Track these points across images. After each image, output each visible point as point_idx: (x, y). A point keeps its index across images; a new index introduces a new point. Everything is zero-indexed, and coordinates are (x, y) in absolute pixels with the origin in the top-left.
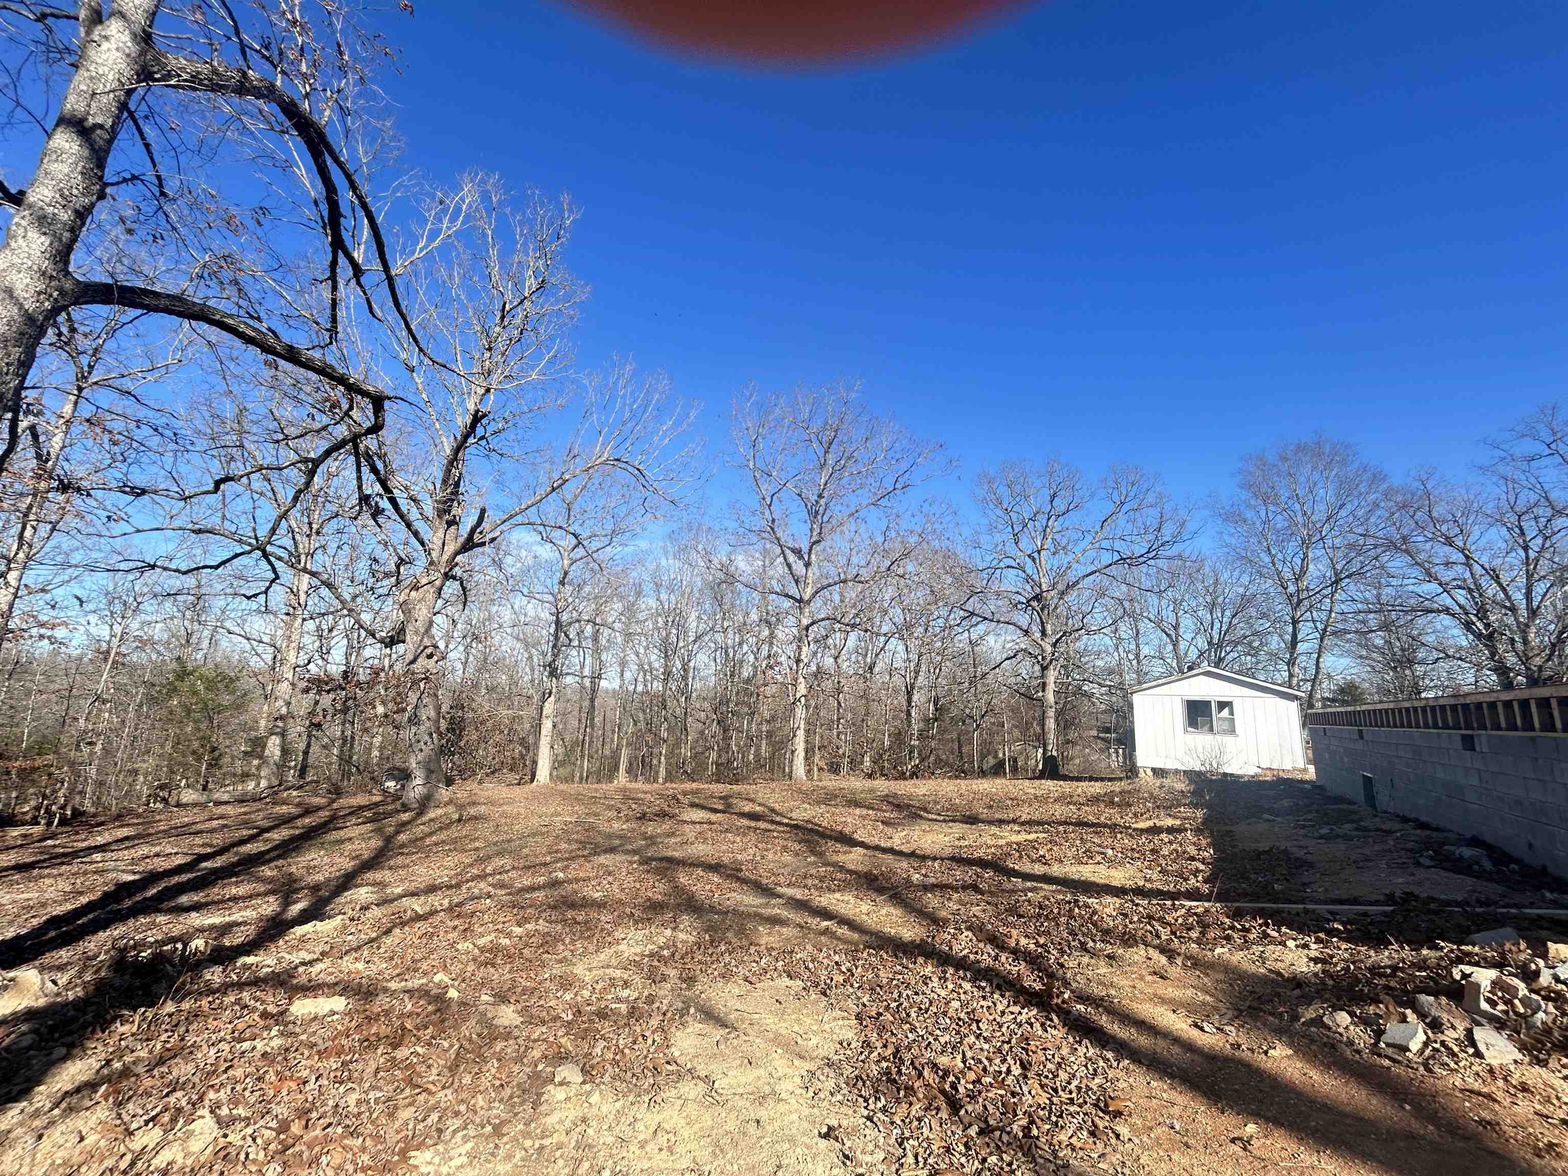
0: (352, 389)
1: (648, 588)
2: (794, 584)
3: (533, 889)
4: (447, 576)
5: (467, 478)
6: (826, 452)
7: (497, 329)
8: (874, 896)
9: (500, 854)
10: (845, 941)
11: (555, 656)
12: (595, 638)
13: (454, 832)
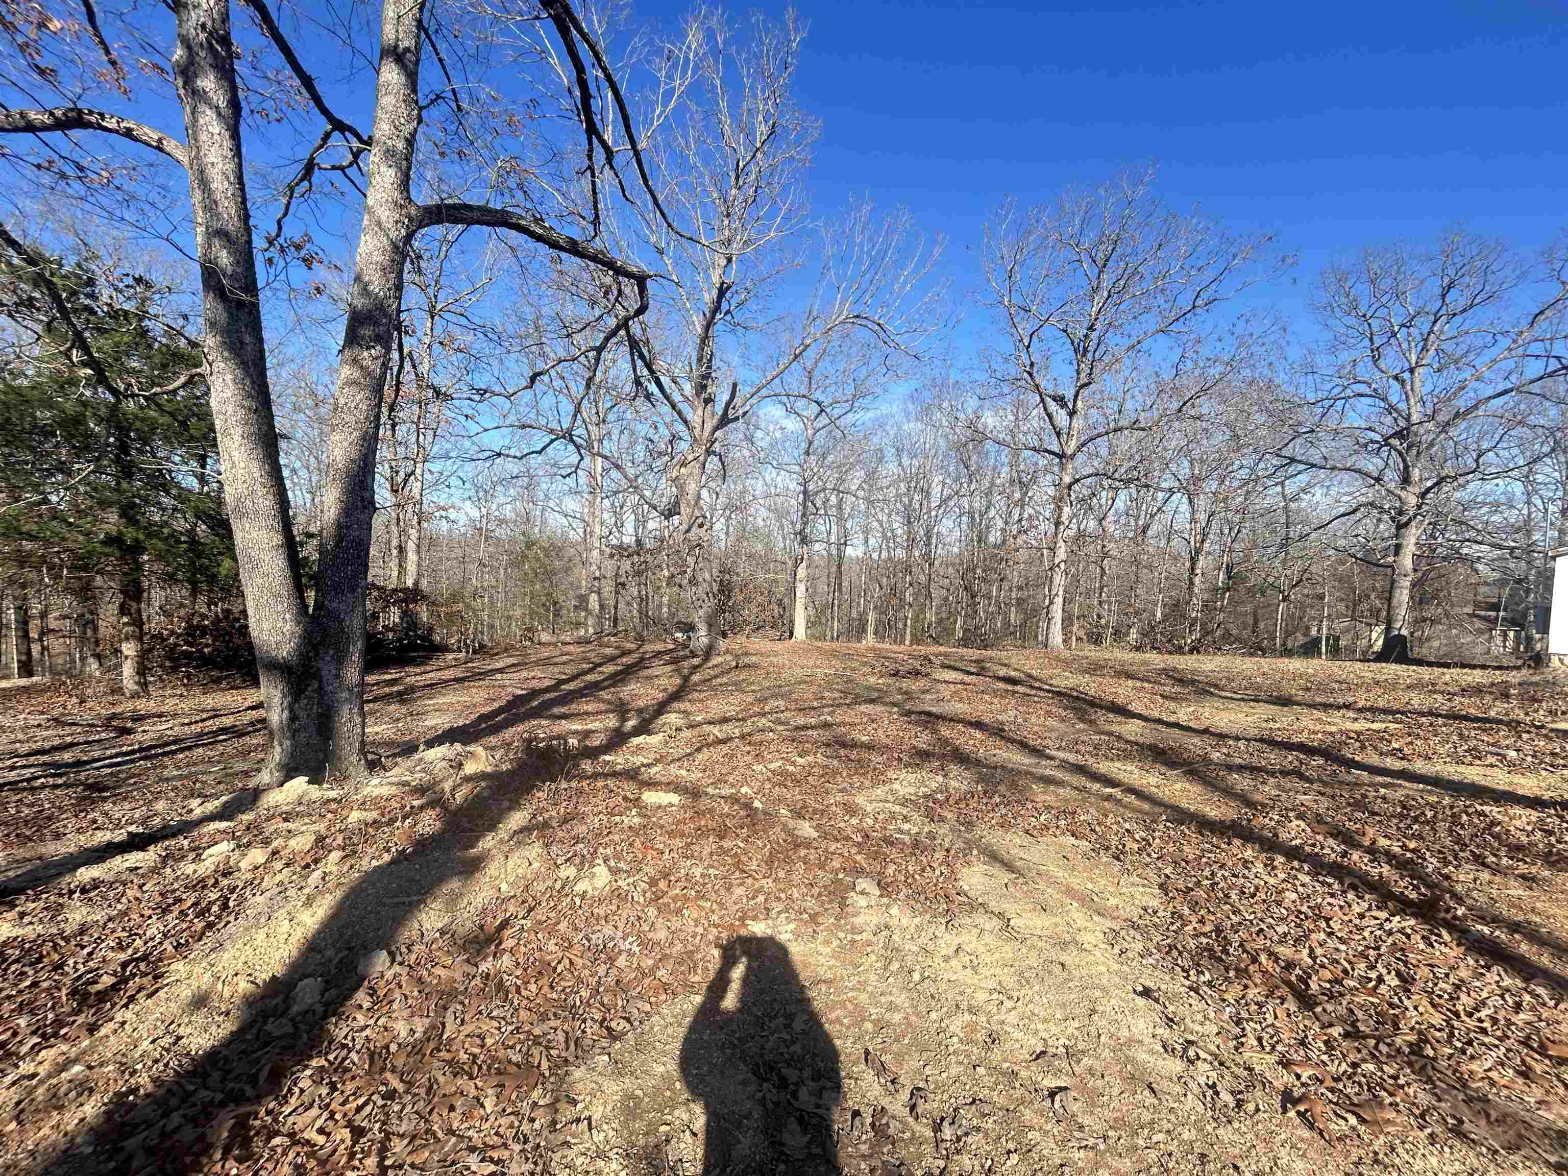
0: (620, 272)
1: (890, 452)
2: (1054, 437)
3: (805, 728)
4: (709, 452)
5: (717, 355)
6: (1101, 272)
7: (734, 191)
8: (1163, 769)
9: (775, 696)
10: (1135, 810)
11: (805, 524)
12: (840, 508)
13: (733, 676)
